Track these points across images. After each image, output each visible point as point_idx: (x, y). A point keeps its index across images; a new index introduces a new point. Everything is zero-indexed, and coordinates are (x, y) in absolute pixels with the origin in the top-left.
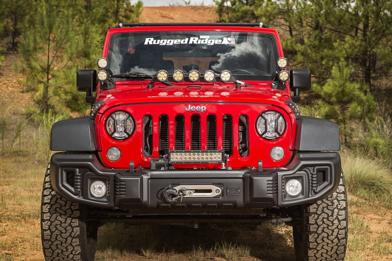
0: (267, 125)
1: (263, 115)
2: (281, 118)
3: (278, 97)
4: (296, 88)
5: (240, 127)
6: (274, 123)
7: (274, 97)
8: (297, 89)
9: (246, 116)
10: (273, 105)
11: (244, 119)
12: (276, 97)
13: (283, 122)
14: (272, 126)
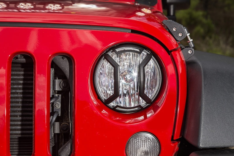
0: (120, 77)
1: (110, 54)
2: (152, 63)
3: (147, 15)
4: (171, 4)
5: (57, 81)
6: (135, 74)
7: (139, 14)
8: (172, 6)
9: (69, 58)
10: (133, 31)
11: (65, 65)
12: (143, 14)
13: (158, 71)
14: (132, 80)
